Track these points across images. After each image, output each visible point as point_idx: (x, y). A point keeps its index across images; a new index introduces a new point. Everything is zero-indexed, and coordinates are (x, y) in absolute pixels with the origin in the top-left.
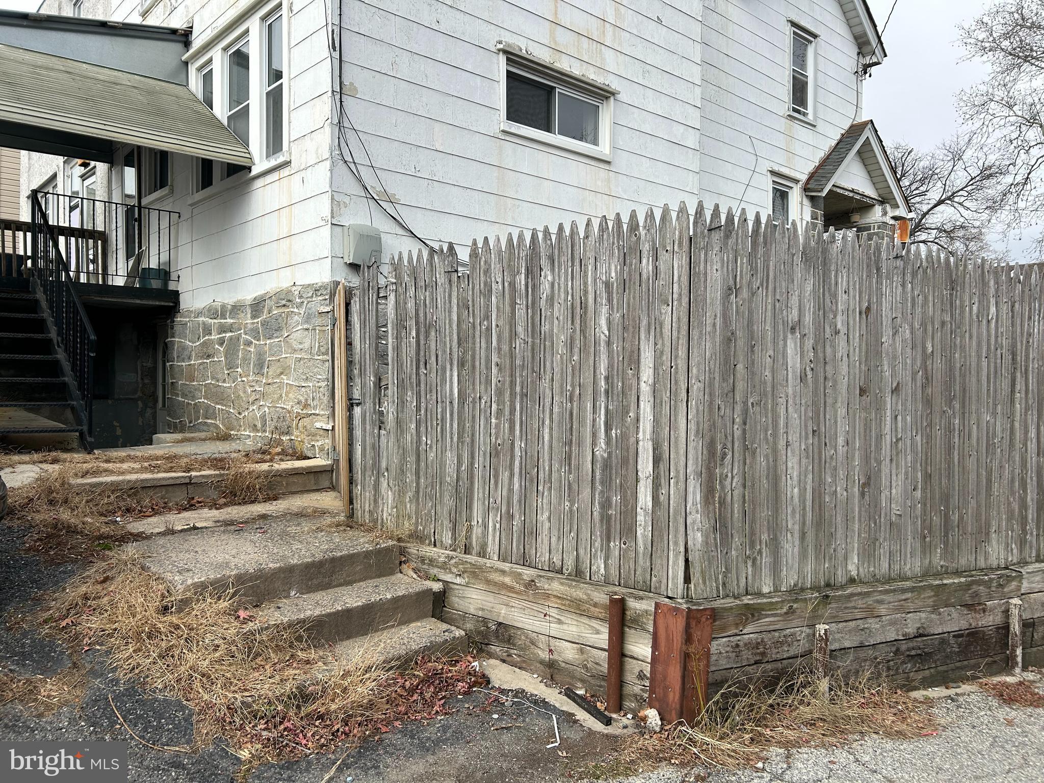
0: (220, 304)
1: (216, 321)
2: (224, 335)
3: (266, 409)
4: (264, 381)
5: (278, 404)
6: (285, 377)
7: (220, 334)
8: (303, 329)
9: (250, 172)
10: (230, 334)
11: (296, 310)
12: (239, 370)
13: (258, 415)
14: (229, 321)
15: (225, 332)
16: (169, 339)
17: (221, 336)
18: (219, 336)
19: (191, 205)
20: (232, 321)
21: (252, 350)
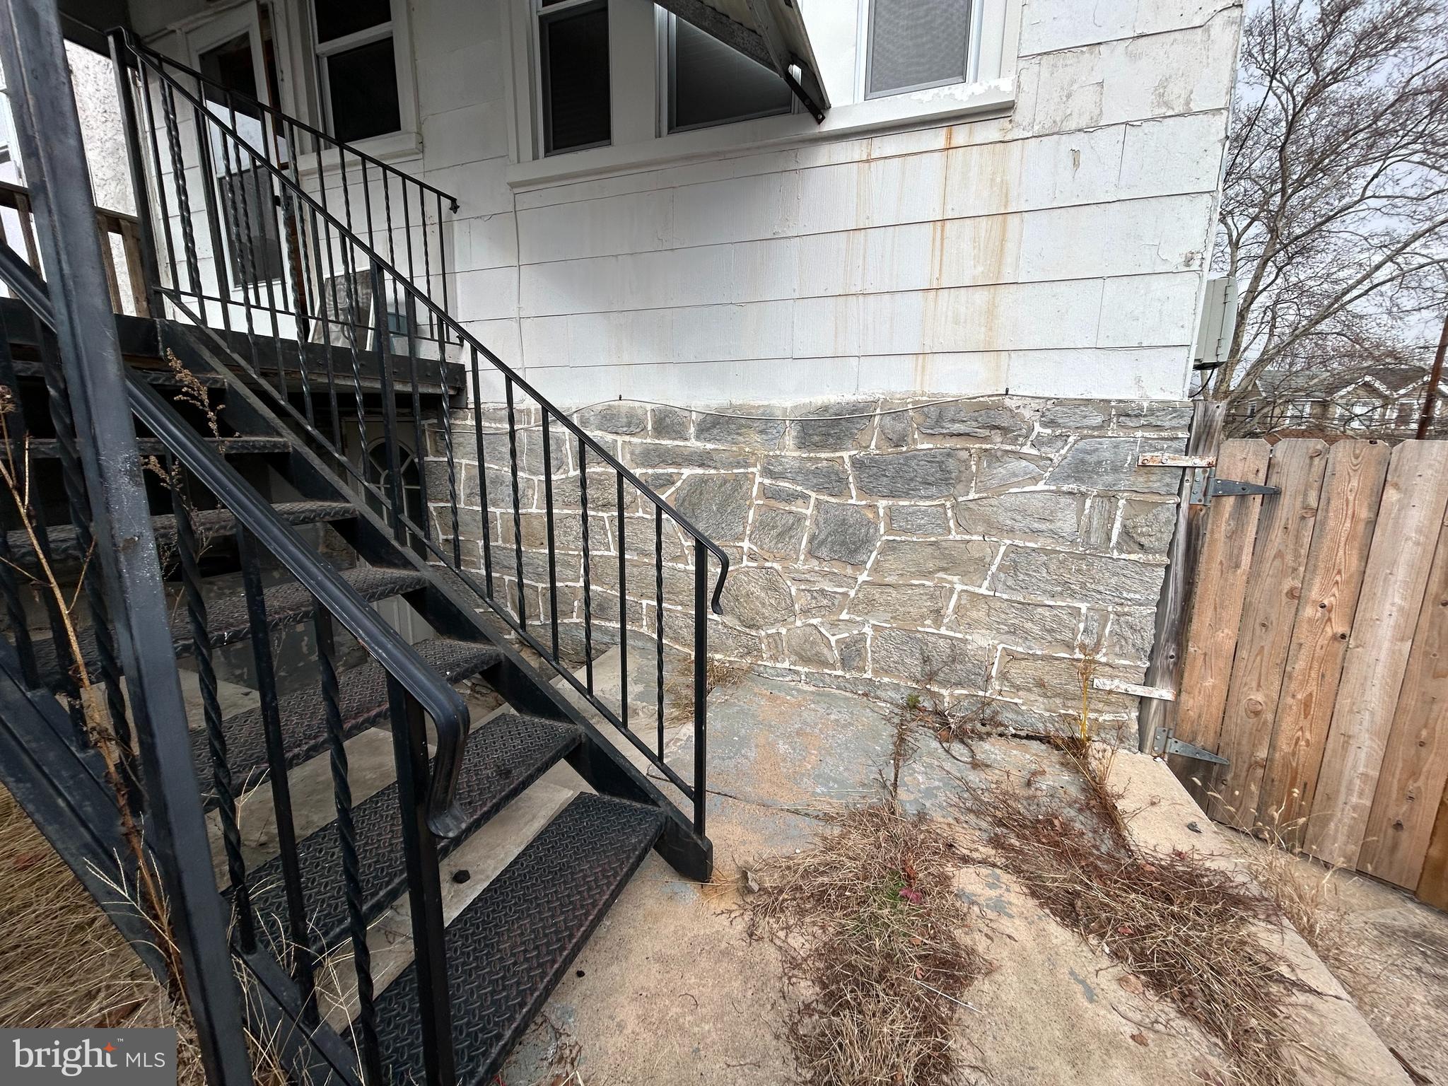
0: (649, 407)
1: (635, 440)
2: (671, 470)
3: (867, 630)
4: (863, 577)
5: (924, 626)
6: (956, 579)
7: (653, 467)
8: (1059, 492)
9: (819, 122)
10: (700, 471)
11: (1026, 449)
12: (746, 545)
13: (833, 640)
14: (694, 444)
15: (679, 465)
16: (430, 458)
17: (661, 471)
18: (650, 471)
19: (513, 185)
20: (709, 446)
21: (809, 512)
